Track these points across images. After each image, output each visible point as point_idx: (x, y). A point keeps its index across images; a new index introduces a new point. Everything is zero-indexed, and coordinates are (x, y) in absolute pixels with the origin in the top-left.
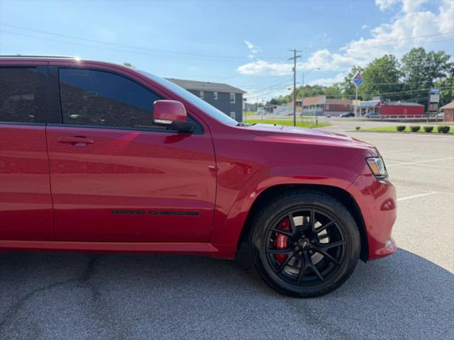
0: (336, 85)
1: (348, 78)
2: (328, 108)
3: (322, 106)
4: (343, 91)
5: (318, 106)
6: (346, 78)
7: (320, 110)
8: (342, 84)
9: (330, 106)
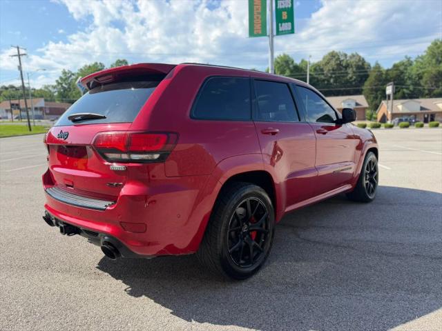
0: (46, 87)
1: (60, 81)
2: (48, 112)
3: (41, 109)
4: (56, 94)
5: (36, 109)
6: (57, 81)
7: (39, 113)
8: (54, 87)
9: (50, 109)
